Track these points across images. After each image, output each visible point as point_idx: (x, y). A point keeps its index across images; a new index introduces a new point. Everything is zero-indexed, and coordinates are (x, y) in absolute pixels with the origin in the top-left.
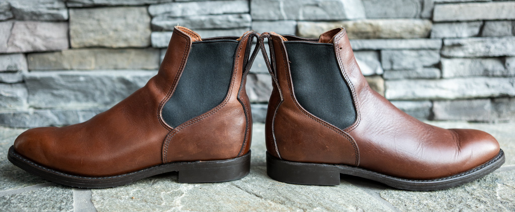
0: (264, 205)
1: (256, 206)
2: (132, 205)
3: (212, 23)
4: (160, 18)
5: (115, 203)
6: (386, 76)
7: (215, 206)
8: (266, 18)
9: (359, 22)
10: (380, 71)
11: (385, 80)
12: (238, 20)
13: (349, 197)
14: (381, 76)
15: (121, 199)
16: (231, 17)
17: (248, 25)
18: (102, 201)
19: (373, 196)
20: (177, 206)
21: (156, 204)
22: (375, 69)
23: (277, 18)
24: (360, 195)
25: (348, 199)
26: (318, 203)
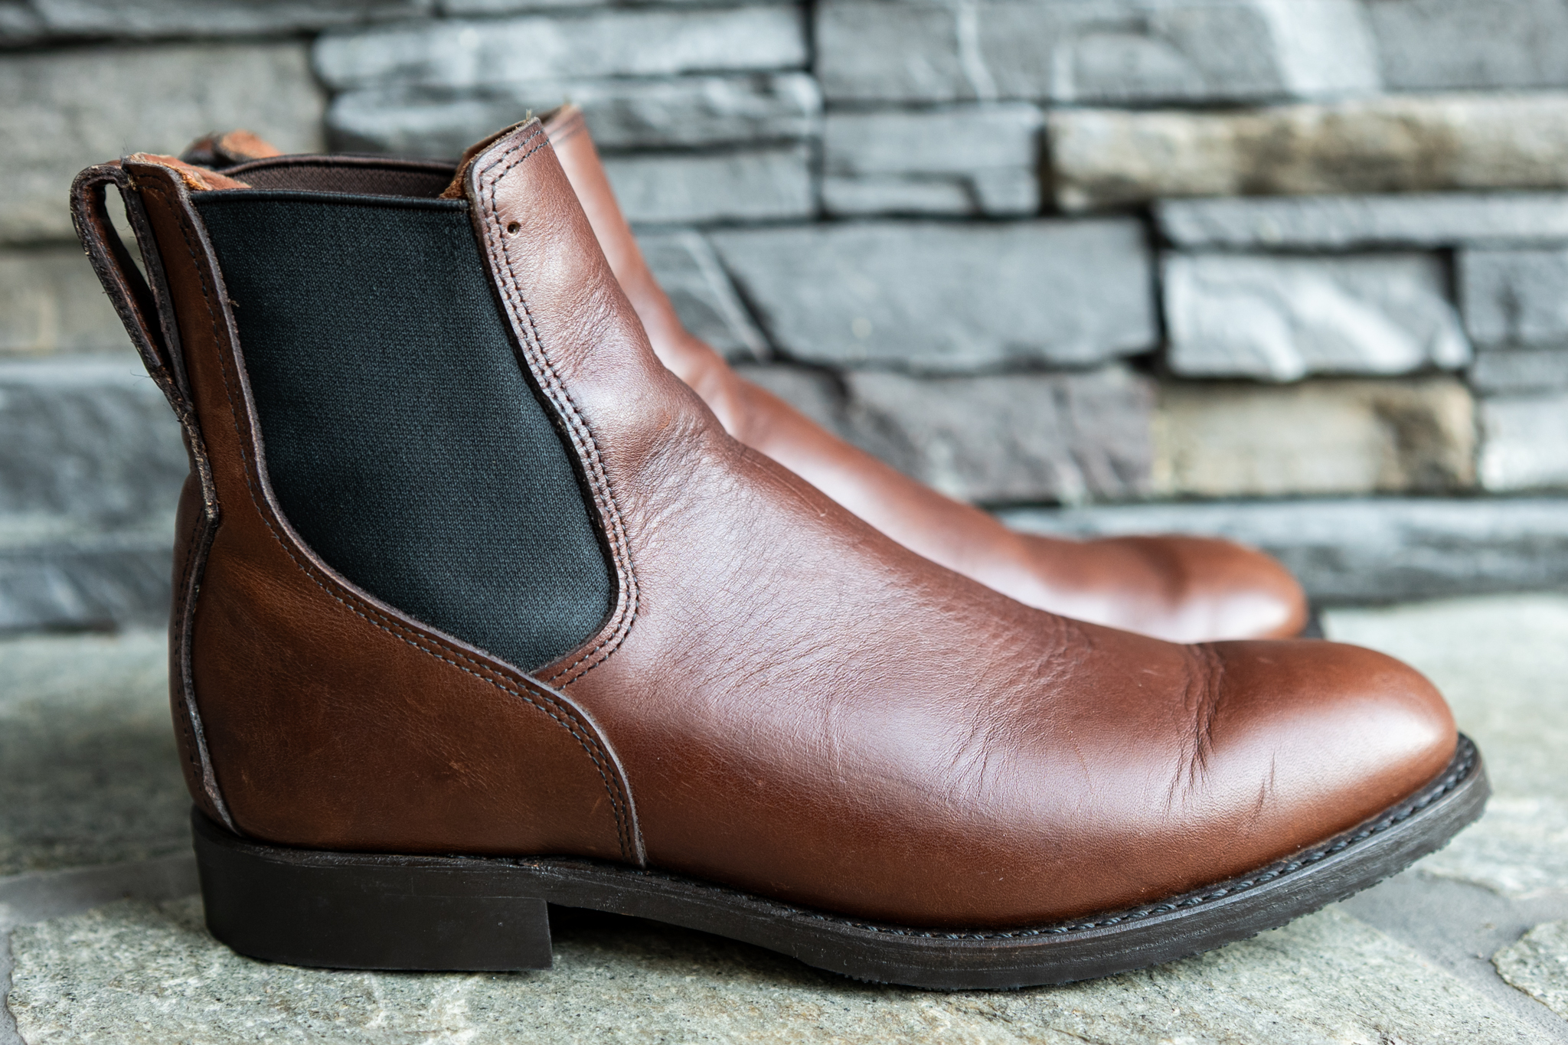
0: (899, 1022)
1: (859, 1030)
2: (216, 1025)
3: (626, 117)
4: (374, 96)
5: (130, 1016)
6: (1483, 374)
7: (643, 1032)
8: (894, 92)
9: (1351, 108)
10: (1451, 351)
11: (1480, 394)
12: (756, 105)
13: (1338, 981)
14: (1460, 375)
15: (160, 993)
16: (720, 94)
17: (804, 127)
18: (63, 1004)
19: (1457, 973)
20: (448, 1033)
21: (338, 1022)
22: (1430, 343)
23: (942, 92)
24: (1393, 968)
25: (1334, 991)
26: (1177, 1011)
